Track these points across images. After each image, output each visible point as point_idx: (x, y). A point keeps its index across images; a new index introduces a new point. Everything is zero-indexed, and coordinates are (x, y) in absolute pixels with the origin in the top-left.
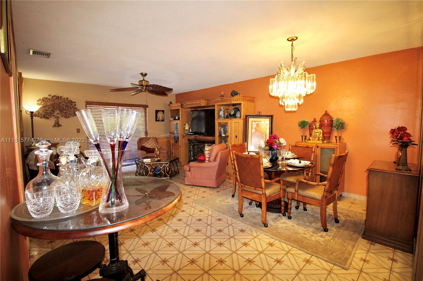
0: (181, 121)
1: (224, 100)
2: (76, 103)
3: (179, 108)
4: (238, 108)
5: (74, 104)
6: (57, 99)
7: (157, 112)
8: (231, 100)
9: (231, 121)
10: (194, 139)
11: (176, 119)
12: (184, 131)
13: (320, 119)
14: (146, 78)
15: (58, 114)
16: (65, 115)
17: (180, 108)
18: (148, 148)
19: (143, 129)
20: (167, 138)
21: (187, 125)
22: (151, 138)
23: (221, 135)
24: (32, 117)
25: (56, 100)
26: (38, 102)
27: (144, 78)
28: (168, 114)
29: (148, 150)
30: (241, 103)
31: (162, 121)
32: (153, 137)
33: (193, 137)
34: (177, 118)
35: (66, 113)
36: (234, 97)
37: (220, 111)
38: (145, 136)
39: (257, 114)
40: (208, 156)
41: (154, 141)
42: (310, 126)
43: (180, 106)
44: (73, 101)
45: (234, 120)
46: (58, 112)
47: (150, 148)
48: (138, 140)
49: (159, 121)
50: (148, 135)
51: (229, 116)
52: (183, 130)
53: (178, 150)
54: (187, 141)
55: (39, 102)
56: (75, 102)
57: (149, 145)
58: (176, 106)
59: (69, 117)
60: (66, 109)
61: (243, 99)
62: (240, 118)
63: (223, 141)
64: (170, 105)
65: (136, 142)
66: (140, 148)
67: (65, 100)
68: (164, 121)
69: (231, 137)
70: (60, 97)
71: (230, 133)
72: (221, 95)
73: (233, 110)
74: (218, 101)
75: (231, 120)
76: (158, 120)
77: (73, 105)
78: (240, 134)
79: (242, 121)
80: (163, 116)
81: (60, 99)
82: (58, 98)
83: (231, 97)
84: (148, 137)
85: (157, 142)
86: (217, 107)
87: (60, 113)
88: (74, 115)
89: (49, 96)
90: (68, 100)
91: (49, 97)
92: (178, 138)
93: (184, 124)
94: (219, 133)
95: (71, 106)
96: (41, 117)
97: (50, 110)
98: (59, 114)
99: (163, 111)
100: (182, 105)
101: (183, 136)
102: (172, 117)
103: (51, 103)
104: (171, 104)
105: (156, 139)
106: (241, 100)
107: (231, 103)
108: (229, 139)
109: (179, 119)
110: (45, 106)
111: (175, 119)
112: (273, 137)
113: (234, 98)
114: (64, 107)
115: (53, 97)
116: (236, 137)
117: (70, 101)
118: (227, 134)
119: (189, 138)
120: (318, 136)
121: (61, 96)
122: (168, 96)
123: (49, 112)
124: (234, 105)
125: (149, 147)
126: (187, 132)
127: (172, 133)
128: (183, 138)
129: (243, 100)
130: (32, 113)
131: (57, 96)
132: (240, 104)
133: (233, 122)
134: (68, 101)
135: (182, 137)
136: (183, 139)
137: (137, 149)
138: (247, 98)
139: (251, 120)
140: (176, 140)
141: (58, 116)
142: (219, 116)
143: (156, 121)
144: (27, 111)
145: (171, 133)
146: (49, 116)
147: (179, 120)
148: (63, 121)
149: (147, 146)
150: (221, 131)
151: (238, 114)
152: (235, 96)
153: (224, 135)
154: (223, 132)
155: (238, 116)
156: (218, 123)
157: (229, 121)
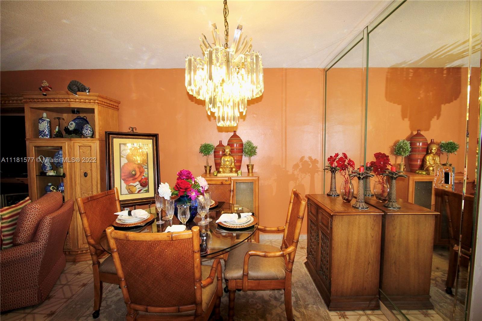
1: (50, 99)
4: (85, 118)
8: (68, 100)
9: (72, 144)
13: (228, 142)
23: (46, 173)
30: (94, 109)
36: (76, 94)
37: (41, 121)
39: (129, 131)
42: (215, 152)
45: (78, 142)
51: (64, 133)
61: (97, 100)
62: (93, 136)
63: (50, 184)
69: (73, 176)
71: (71, 169)
72: (43, 87)
73: (73, 122)
74: (34, 99)
75: (71, 140)
78: (94, 169)
79: (98, 143)
83: (68, 94)
86: (31, 112)
94: (39, 170)
106: (93, 103)
107: (69, 105)
108: (67, 180)
112: (186, 177)
113: (77, 96)
116: (86, 175)
118: (62, 170)
120: (229, 167)
124: (74, 111)
129: (98, 103)
132: (92, 111)
133: (77, 145)
138: (106, 101)
139: (116, 142)
142: (38, 133)
150: (44, 165)
151: (86, 129)
152: (78, 93)
153: (54, 173)
154: (48, 166)
155: (86, 133)
156: (35, 147)
157: (65, 143)
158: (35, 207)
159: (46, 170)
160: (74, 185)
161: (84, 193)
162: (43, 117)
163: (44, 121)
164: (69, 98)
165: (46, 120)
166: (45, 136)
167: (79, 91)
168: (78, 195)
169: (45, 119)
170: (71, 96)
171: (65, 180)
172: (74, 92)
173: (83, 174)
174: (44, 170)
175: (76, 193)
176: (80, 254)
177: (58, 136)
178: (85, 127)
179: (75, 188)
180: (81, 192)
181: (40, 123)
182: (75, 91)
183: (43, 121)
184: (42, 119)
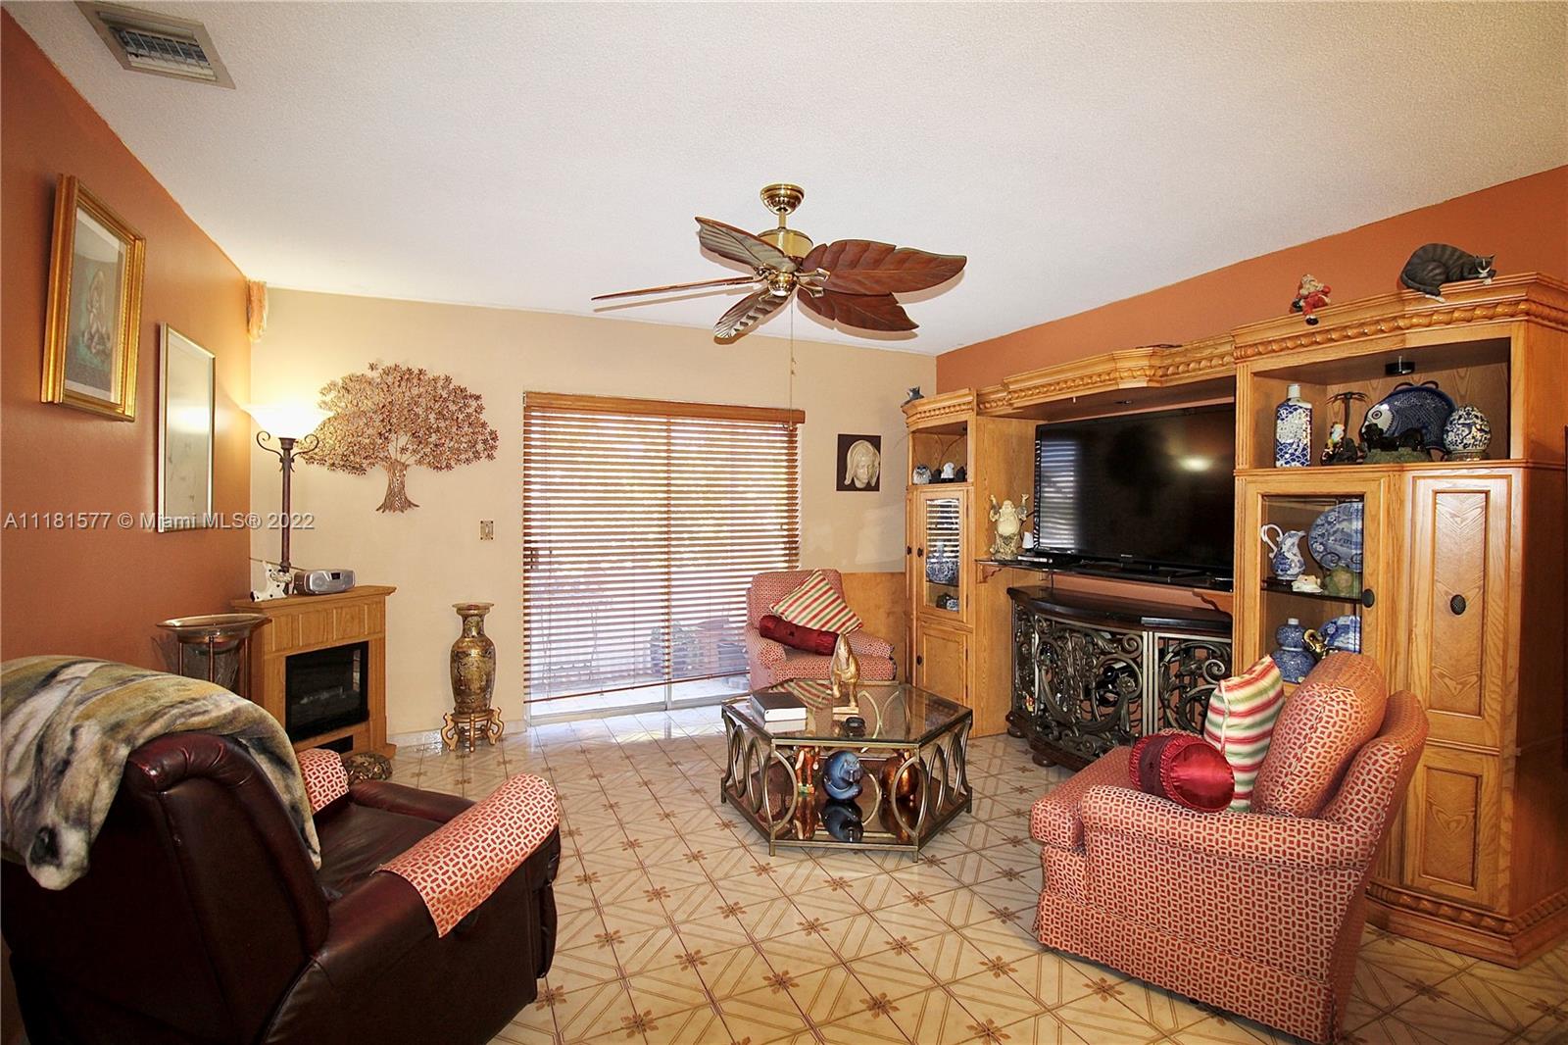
0: (971, 488)
1: (1328, 331)
2: (483, 402)
3: (962, 418)
4: (1438, 386)
5: (474, 404)
6: (403, 384)
7: (845, 442)
8: (1401, 323)
9: (1405, 484)
10: (1044, 589)
11: (943, 476)
12: (992, 540)
14: (795, 220)
15: (404, 450)
16: (434, 457)
17: (969, 417)
18: (796, 626)
19: (779, 527)
20: (892, 574)
21: (1007, 508)
22: (810, 573)
23: (1288, 584)
24: (287, 462)
25: (399, 386)
26: (324, 398)
27: (782, 220)
28: (899, 451)
29: (796, 640)
30: (1507, 342)
31: (869, 488)
32: (823, 570)
33: (1037, 578)
34: (948, 472)
35: (436, 446)
36: (1437, 295)
37: (1283, 413)
38: (785, 561)
40: (1248, 762)
41: (825, 592)
43: (969, 403)
44: (471, 390)
46: (403, 440)
47: (803, 627)
48: (750, 579)
49: (852, 487)
50: (799, 557)
51: (1363, 446)
52: (983, 540)
53: (952, 645)
54: (1003, 599)
55: (328, 399)
56: (478, 398)
57: (799, 612)
58: (944, 408)
59: (449, 467)
60: (438, 430)
61: (1526, 301)
62: (1496, 454)
63: (1293, 621)
64: (915, 407)
65: (744, 593)
66: (757, 625)
67: (441, 383)
68: (876, 488)
69: (1403, 604)
70: (417, 372)
71: (1394, 573)
72: (1306, 297)
73: (1384, 407)
74: (1268, 343)
75: (1398, 470)
76: (847, 482)
77: (470, 410)
78: (1495, 586)
79: (1517, 476)
80: (876, 464)
81: (415, 381)
82: (407, 376)
83: (1402, 302)
84: (800, 566)
85: (841, 595)
86: (1256, 388)
87: (411, 448)
88: (472, 456)
89: (372, 367)
90: (451, 387)
91: (370, 374)
92: (953, 581)
93: (993, 507)
95: (461, 417)
96: (333, 465)
97: (370, 431)
98: (407, 449)
99: (875, 441)
100: (981, 400)
101: (983, 570)
102: (920, 467)
103: (376, 399)
104: (917, 402)
105: (837, 582)
106: (1504, 316)
107: (1403, 341)
109: (961, 476)
110: (354, 413)
111: (936, 478)
114: (432, 416)
115: (387, 372)
116: (1459, 605)
117: (458, 392)
118: (1351, 577)
119: (1016, 585)
121: (420, 371)
122: (916, 336)
123: (367, 441)
124: (1393, 365)
125: (800, 621)
126: (1007, 553)
127: (920, 553)
128: (985, 580)
129: (1529, 315)
130: (287, 447)
131: (404, 368)
132: (1498, 348)
133: (1427, 487)
134: (449, 394)
135: (980, 577)
136: (983, 586)
137: (744, 624)
140: (946, 591)
141: (404, 458)
142: (1273, 451)
143: (841, 487)
144: (264, 436)
145: (915, 551)
146: (366, 458)
147: (964, 480)
148: (421, 482)
149: (789, 619)
150: (1280, 555)
151: (1463, 425)
152: (1445, 288)
153: (1315, 586)
154: (1296, 559)
155: (1465, 441)
156: (1263, 496)
157: (1379, 479)
158: (1342, 698)
159: (1288, 572)
160: (1402, 636)
161: (1442, 676)
162: (1290, 399)
163: (1296, 410)
164: (1403, 317)
165: (1301, 408)
166: (1294, 460)
167: (1448, 280)
168: (1420, 679)
169: (1300, 404)
170: (1410, 309)
171: (1369, 614)
172: (1429, 289)
173: (1443, 602)
174: (1280, 572)
175: (1408, 668)
176: (1403, 906)
177: (1343, 460)
178: (1460, 417)
179: (1409, 652)
180: (1431, 668)
181: (1283, 419)
182: (1432, 285)
183: (1291, 412)
184: (1288, 405)
